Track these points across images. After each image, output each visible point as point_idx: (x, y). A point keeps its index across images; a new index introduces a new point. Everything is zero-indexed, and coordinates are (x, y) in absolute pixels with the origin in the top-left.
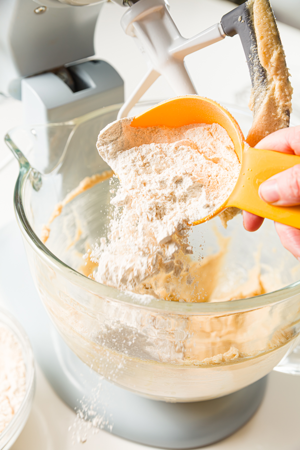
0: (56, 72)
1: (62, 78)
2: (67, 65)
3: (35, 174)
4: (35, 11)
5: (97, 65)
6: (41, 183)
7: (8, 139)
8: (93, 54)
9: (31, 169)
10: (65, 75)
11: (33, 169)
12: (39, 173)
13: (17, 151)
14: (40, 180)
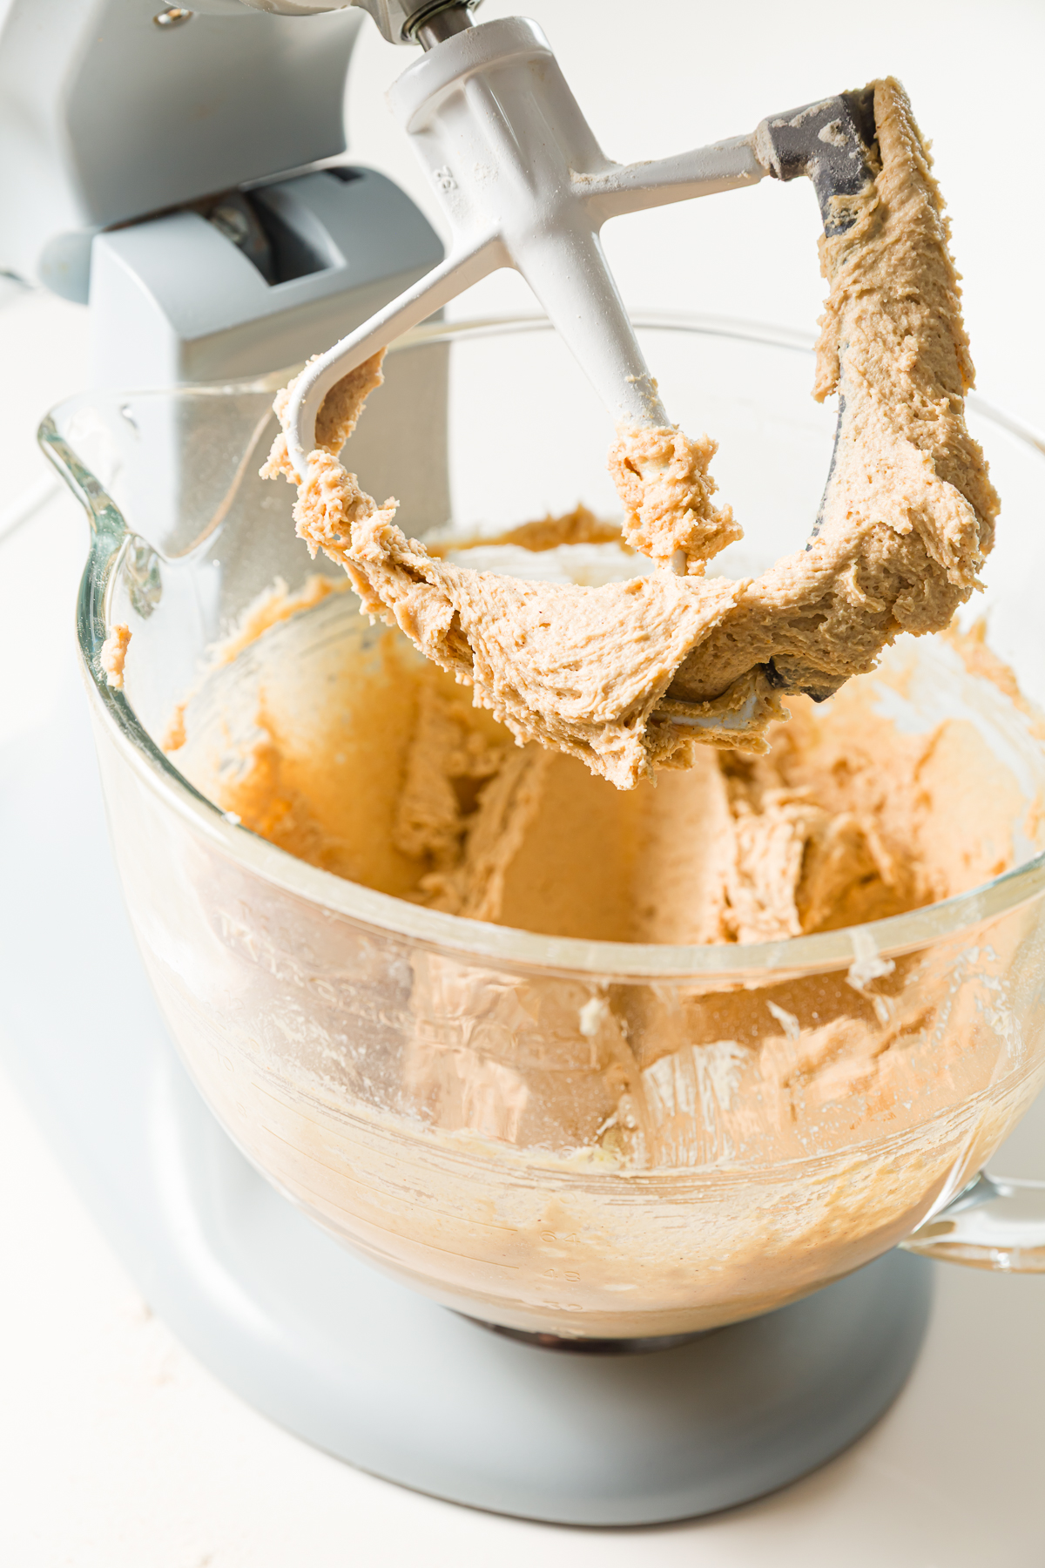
0: (208, 208)
1: (227, 228)
2: (246, 185)
3: (140, 554)
4: (156, 20)
5: (354, 187)
6: (159, 587)
7: (48, 433)
8: (339, 147)
9: (128, 538)
10: (239, 220)
11: (134, 536)
12: (152, 551)
13: (81, 472)
14: (155, 574)
